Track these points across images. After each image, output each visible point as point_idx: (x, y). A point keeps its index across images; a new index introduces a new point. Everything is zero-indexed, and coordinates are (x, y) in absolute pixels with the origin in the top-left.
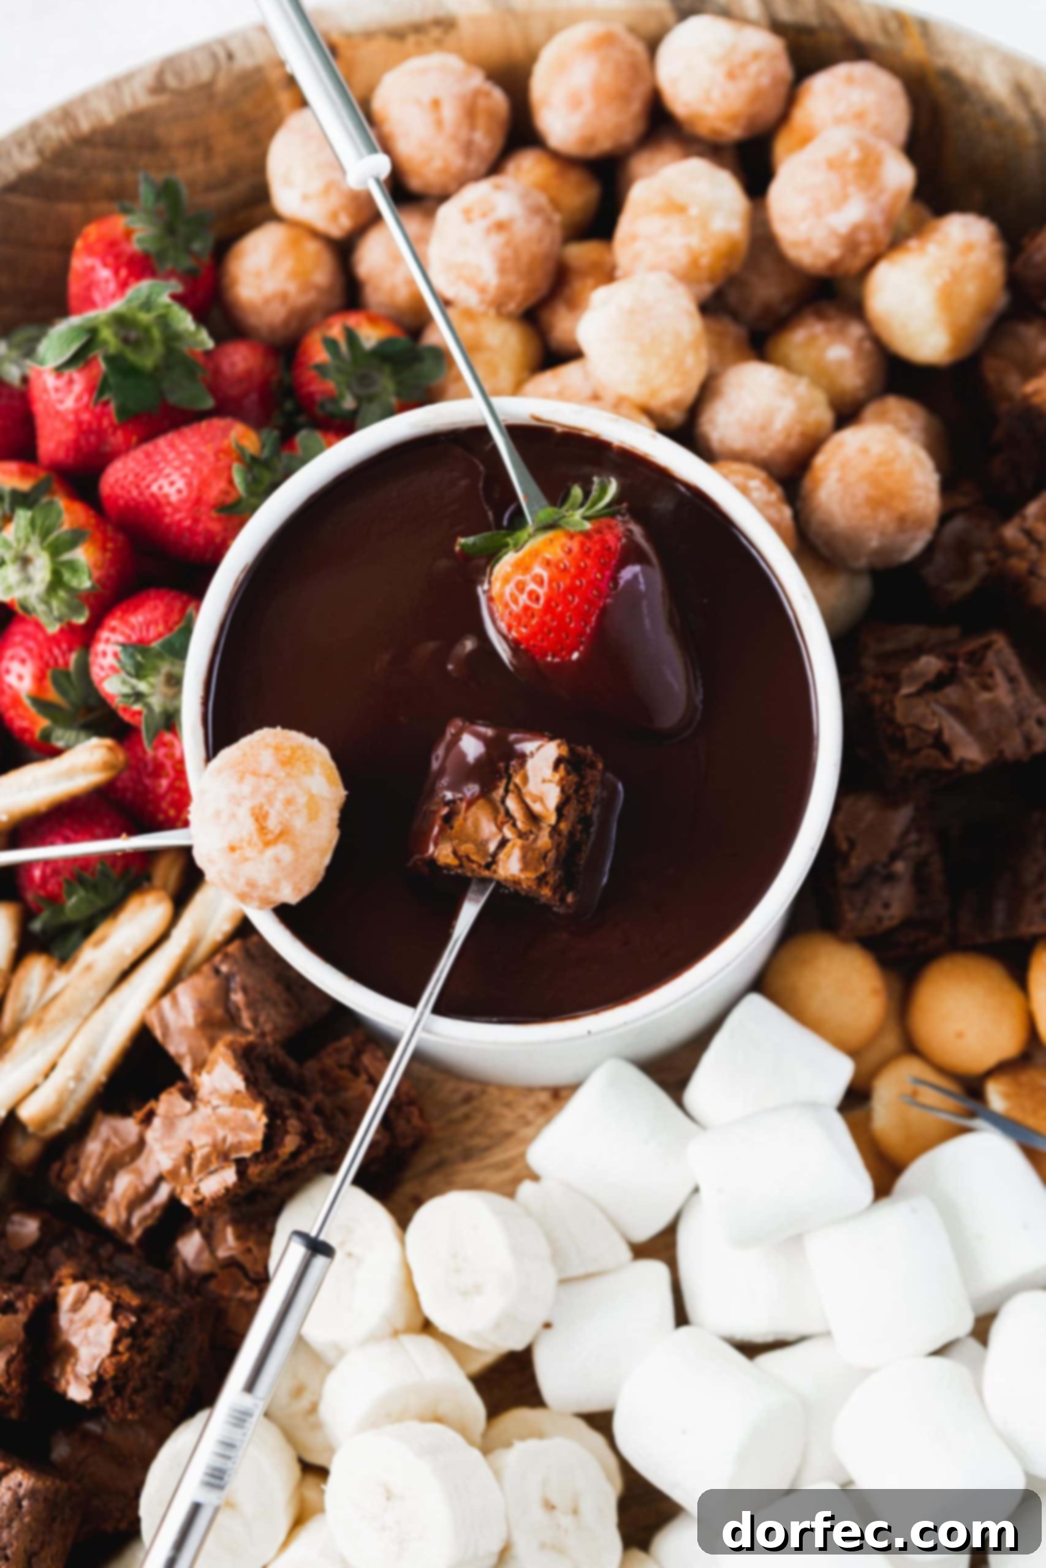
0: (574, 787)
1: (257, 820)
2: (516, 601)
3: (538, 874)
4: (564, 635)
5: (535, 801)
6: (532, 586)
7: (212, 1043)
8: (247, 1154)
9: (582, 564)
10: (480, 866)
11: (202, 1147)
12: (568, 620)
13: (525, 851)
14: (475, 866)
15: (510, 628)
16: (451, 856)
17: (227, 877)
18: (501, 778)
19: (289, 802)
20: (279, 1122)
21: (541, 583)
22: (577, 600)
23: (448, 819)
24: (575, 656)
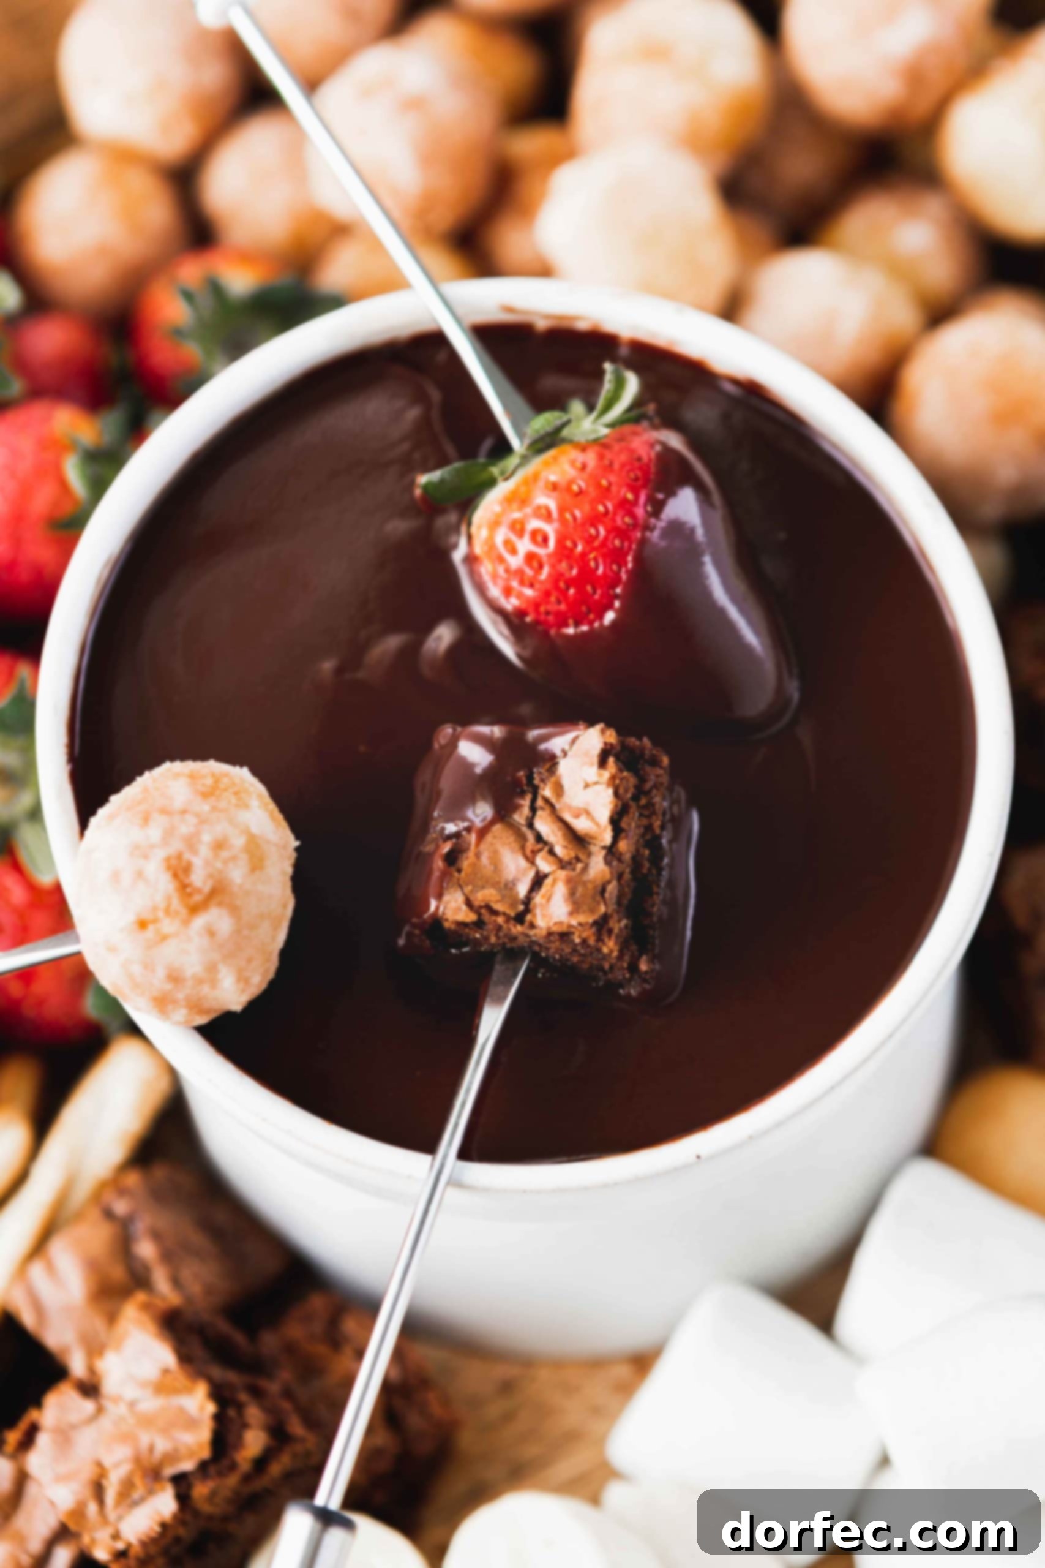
0: (632, 790)
1: (175, 876)
2: (513, 551)
3: (596, 917)
4: (589, 588)
5: (577, 816)
6: (534, 524)
7: (112, 1318)
8: (188, 1465)
9: (604, 483)
10: (508, 919)
11: (117, 1465)
12: (592, 564)
13: (573, 886)
14: (500, 920)
15: (508, 592)
16: (464, 907)
17: (137, 969)
18: (522, 794)
19: (219, 845)
20: (231, 1412)
21: (548, 516)
22: (602, 532)
23: (452, 859)
24: (610, 616)
